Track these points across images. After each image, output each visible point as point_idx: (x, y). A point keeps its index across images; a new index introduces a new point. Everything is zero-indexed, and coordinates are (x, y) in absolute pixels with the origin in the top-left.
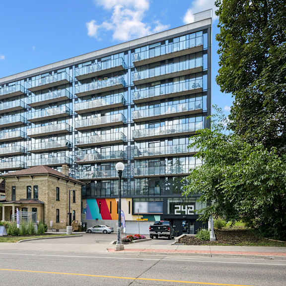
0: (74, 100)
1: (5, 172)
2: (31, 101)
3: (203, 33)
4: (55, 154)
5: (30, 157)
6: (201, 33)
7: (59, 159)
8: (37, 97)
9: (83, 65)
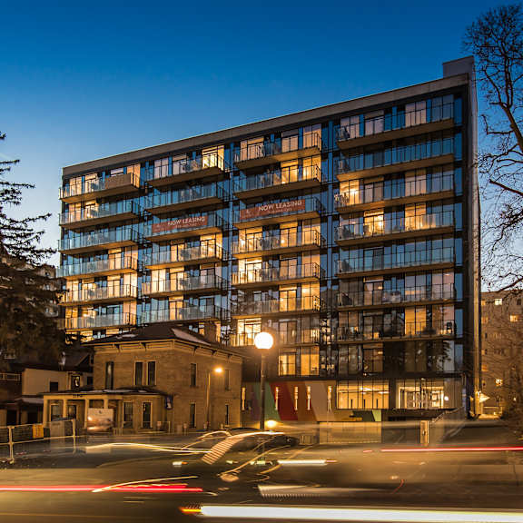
0: (231, 204)
1: (99, 333)
2: (153, 204)
3: (455, 98)
4: (196, 302)
5: (148, 305)
6: (450, 99)
7: (202, 309)
8: (163, 196)
9: (249, 143)
